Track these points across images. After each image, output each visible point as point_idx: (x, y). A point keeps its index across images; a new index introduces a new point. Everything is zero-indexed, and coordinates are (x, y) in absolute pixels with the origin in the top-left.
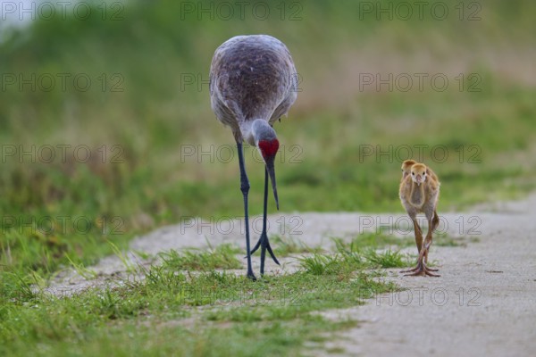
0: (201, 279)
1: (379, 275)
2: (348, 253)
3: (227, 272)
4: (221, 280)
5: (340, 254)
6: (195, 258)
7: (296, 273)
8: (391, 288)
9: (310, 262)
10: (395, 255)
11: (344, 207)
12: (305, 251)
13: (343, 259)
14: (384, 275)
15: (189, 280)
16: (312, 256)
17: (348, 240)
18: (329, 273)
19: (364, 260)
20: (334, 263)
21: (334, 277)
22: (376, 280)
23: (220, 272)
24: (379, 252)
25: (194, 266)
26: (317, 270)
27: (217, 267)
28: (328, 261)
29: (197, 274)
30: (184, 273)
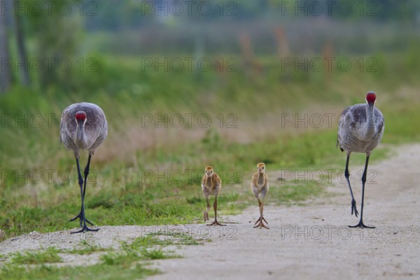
0: (36, 270)
1: (148, 264)
2: (129, 250)
3: (53, 265)
4: (49, 270)
5: (124, 251)
6: (32, 256)
7: (97, 264)
8: (156, 272)
9: (105, 257)
10: (159, 251)
11: (127, 222)
12: (103, 250)
13: (126, 254)
14: (153, 264)
15: (28, 271)
16: (106, 253)
17: (130, 243)
18: (118, 264)
19: (140, 254)
20: (120, 257)
21: (121, 266)
22: (147, 267)
23: (48, 265)
24: (149, 250)
25: (31, 261)
26: (110, 262)
27: (46, 261)
28: (117, 256)
29: (33, 266)
30: (25, 266)
